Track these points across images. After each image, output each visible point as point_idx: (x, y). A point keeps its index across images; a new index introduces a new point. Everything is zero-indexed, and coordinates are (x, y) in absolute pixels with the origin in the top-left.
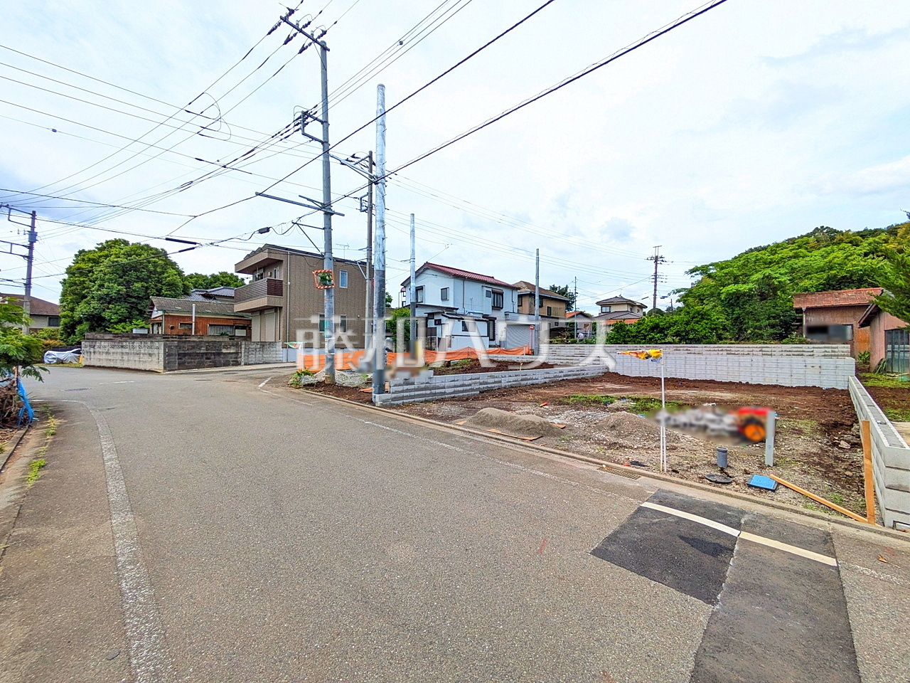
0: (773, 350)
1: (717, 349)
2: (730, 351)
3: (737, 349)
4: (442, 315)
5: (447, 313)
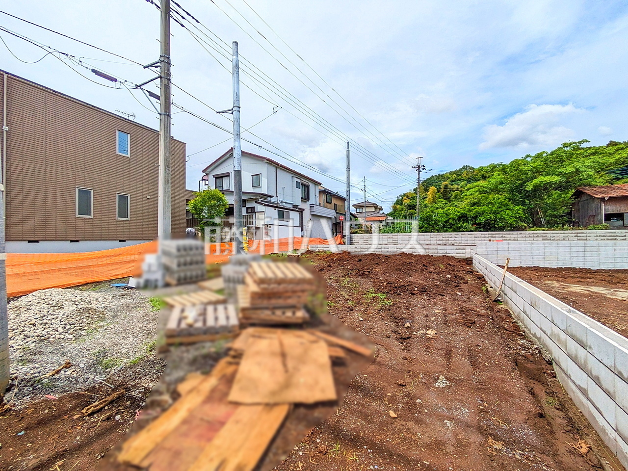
0: (589, 235)
1: (532, 235)
2: (546, 237)
3: (552, 235)
4: (256, 202)
5: (261, 201)
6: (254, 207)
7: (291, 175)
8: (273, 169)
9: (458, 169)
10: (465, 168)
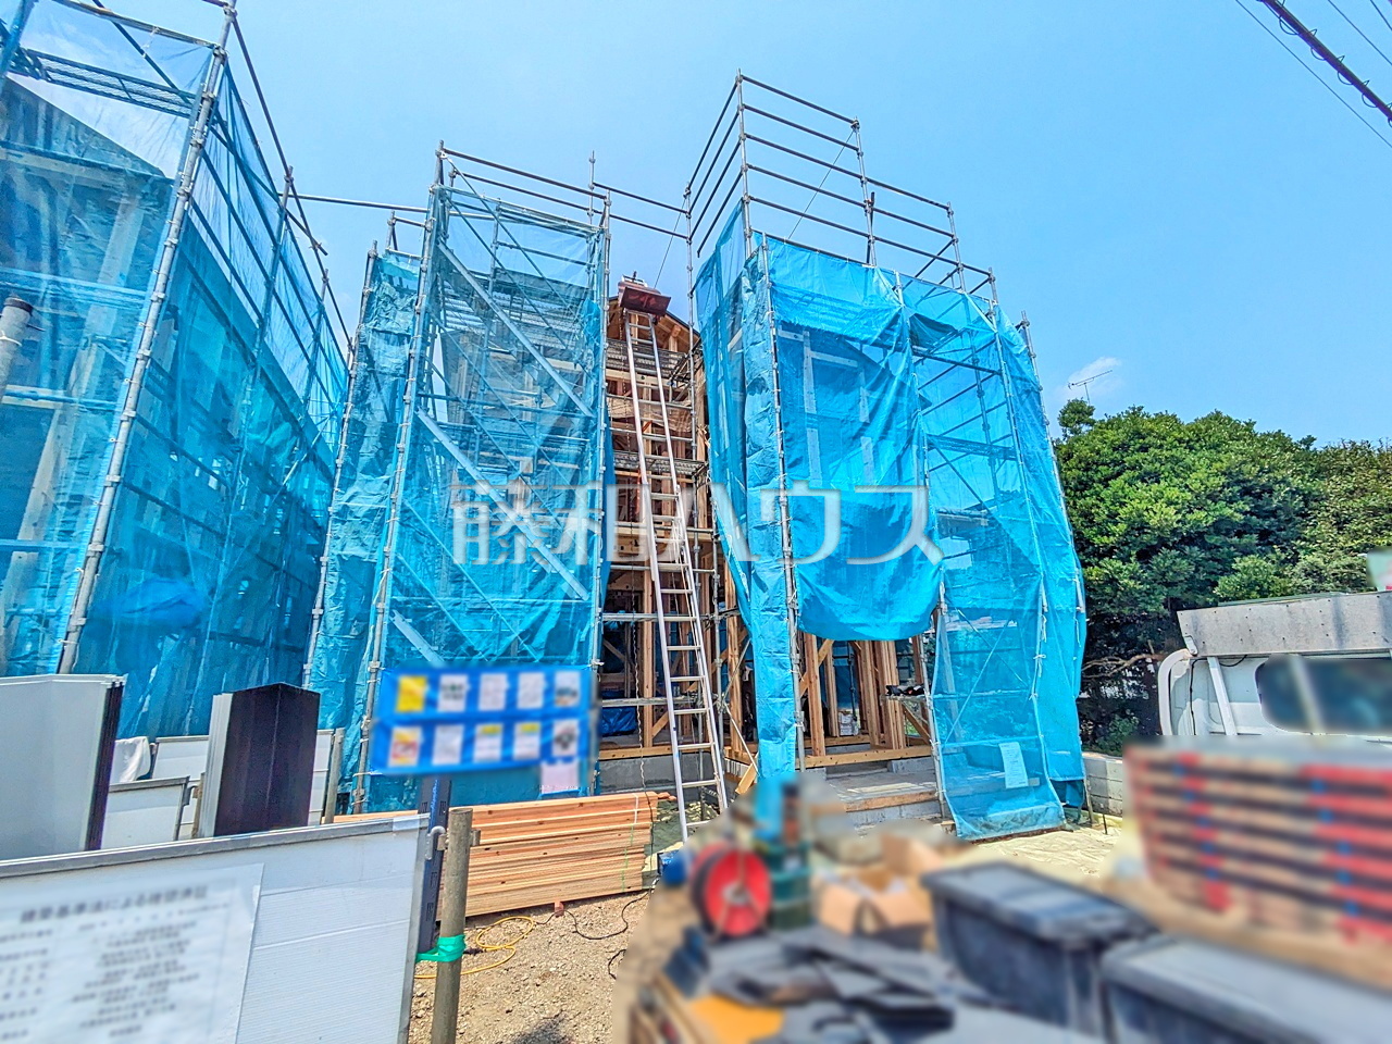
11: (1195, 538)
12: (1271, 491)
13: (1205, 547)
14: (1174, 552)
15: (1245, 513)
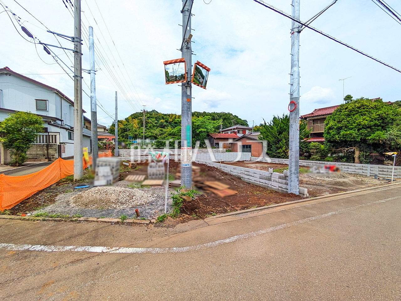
4: (49, 124)
5: (54, 123)
6: (47, 128)
7: (69, 104)
8: (58, 99)
9: (150, 111)
10: (154, 111)
11: (370, 127)
12: (386, 119)
13: (371, 129)
14: (365, 130)
15: (380, 123)
